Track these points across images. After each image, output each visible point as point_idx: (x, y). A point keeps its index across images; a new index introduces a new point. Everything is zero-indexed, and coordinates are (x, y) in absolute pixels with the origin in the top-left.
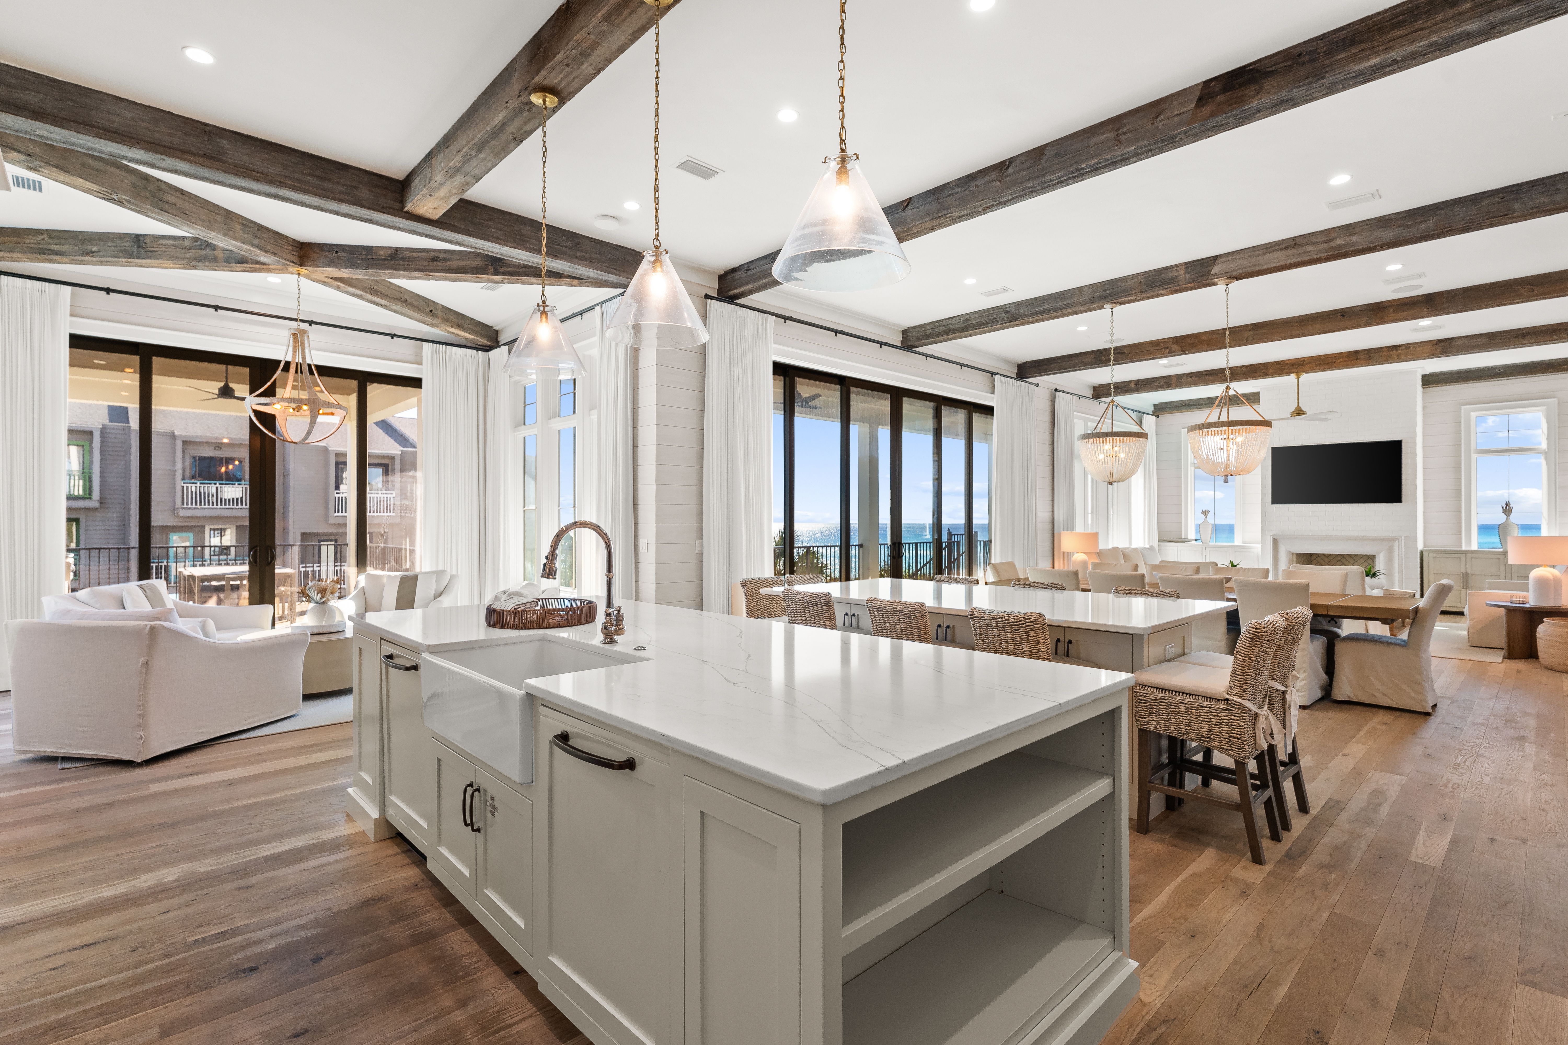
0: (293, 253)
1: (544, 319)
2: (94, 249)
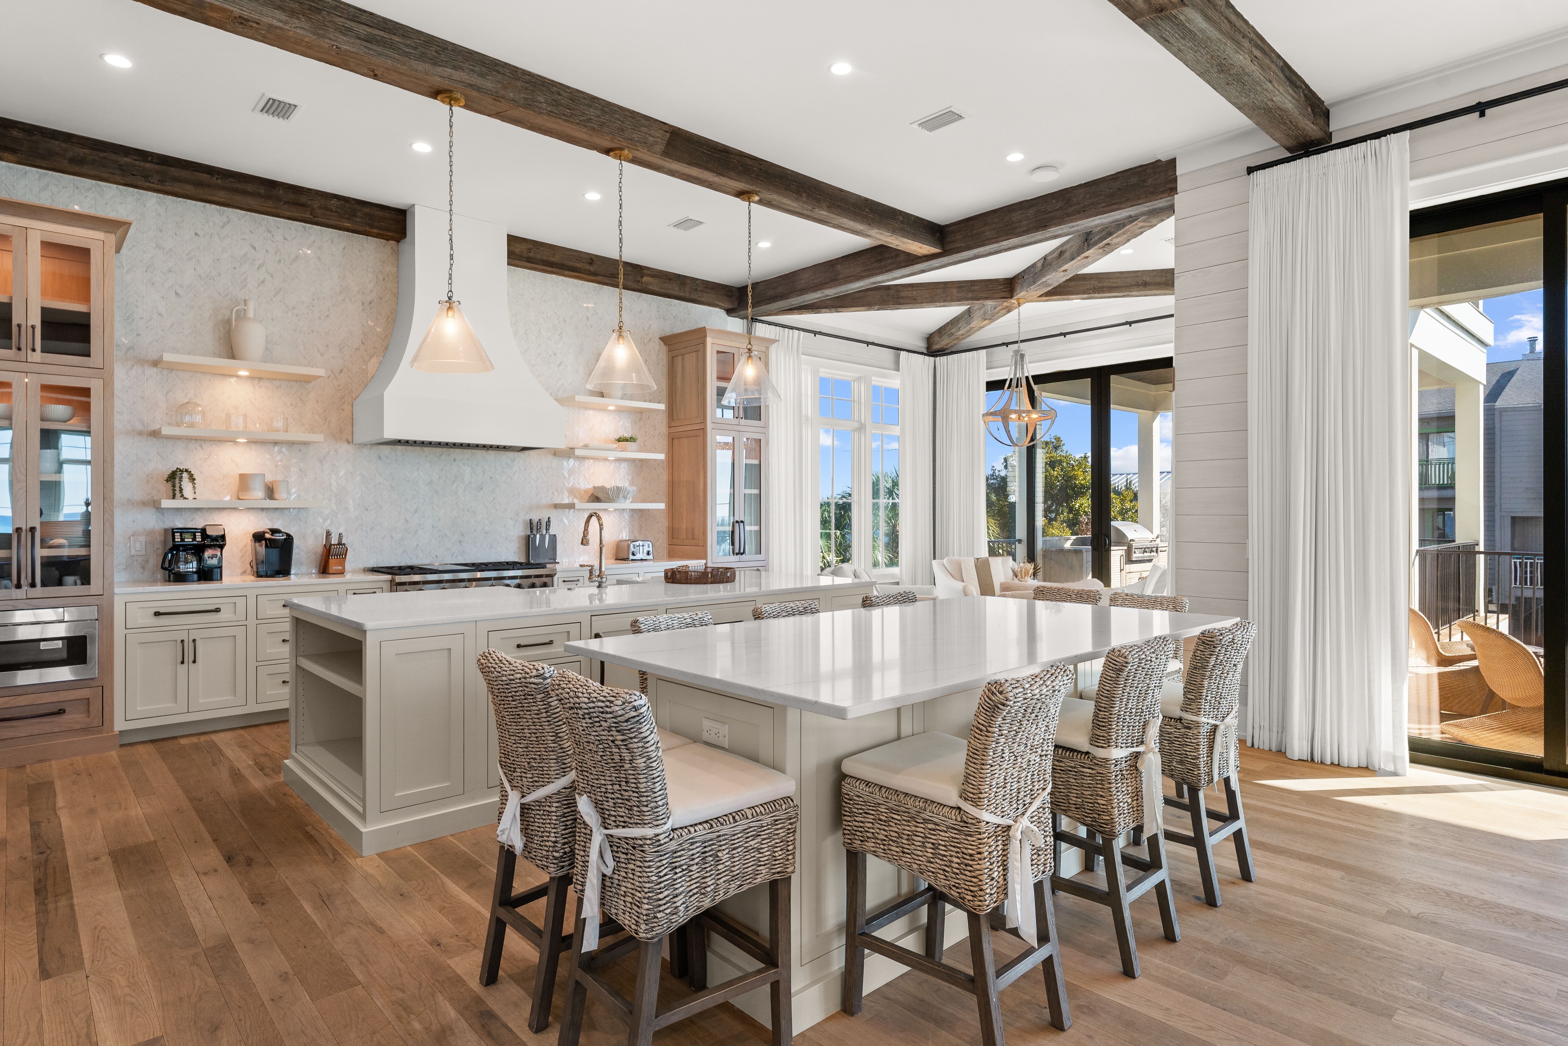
0: (1003, 290)
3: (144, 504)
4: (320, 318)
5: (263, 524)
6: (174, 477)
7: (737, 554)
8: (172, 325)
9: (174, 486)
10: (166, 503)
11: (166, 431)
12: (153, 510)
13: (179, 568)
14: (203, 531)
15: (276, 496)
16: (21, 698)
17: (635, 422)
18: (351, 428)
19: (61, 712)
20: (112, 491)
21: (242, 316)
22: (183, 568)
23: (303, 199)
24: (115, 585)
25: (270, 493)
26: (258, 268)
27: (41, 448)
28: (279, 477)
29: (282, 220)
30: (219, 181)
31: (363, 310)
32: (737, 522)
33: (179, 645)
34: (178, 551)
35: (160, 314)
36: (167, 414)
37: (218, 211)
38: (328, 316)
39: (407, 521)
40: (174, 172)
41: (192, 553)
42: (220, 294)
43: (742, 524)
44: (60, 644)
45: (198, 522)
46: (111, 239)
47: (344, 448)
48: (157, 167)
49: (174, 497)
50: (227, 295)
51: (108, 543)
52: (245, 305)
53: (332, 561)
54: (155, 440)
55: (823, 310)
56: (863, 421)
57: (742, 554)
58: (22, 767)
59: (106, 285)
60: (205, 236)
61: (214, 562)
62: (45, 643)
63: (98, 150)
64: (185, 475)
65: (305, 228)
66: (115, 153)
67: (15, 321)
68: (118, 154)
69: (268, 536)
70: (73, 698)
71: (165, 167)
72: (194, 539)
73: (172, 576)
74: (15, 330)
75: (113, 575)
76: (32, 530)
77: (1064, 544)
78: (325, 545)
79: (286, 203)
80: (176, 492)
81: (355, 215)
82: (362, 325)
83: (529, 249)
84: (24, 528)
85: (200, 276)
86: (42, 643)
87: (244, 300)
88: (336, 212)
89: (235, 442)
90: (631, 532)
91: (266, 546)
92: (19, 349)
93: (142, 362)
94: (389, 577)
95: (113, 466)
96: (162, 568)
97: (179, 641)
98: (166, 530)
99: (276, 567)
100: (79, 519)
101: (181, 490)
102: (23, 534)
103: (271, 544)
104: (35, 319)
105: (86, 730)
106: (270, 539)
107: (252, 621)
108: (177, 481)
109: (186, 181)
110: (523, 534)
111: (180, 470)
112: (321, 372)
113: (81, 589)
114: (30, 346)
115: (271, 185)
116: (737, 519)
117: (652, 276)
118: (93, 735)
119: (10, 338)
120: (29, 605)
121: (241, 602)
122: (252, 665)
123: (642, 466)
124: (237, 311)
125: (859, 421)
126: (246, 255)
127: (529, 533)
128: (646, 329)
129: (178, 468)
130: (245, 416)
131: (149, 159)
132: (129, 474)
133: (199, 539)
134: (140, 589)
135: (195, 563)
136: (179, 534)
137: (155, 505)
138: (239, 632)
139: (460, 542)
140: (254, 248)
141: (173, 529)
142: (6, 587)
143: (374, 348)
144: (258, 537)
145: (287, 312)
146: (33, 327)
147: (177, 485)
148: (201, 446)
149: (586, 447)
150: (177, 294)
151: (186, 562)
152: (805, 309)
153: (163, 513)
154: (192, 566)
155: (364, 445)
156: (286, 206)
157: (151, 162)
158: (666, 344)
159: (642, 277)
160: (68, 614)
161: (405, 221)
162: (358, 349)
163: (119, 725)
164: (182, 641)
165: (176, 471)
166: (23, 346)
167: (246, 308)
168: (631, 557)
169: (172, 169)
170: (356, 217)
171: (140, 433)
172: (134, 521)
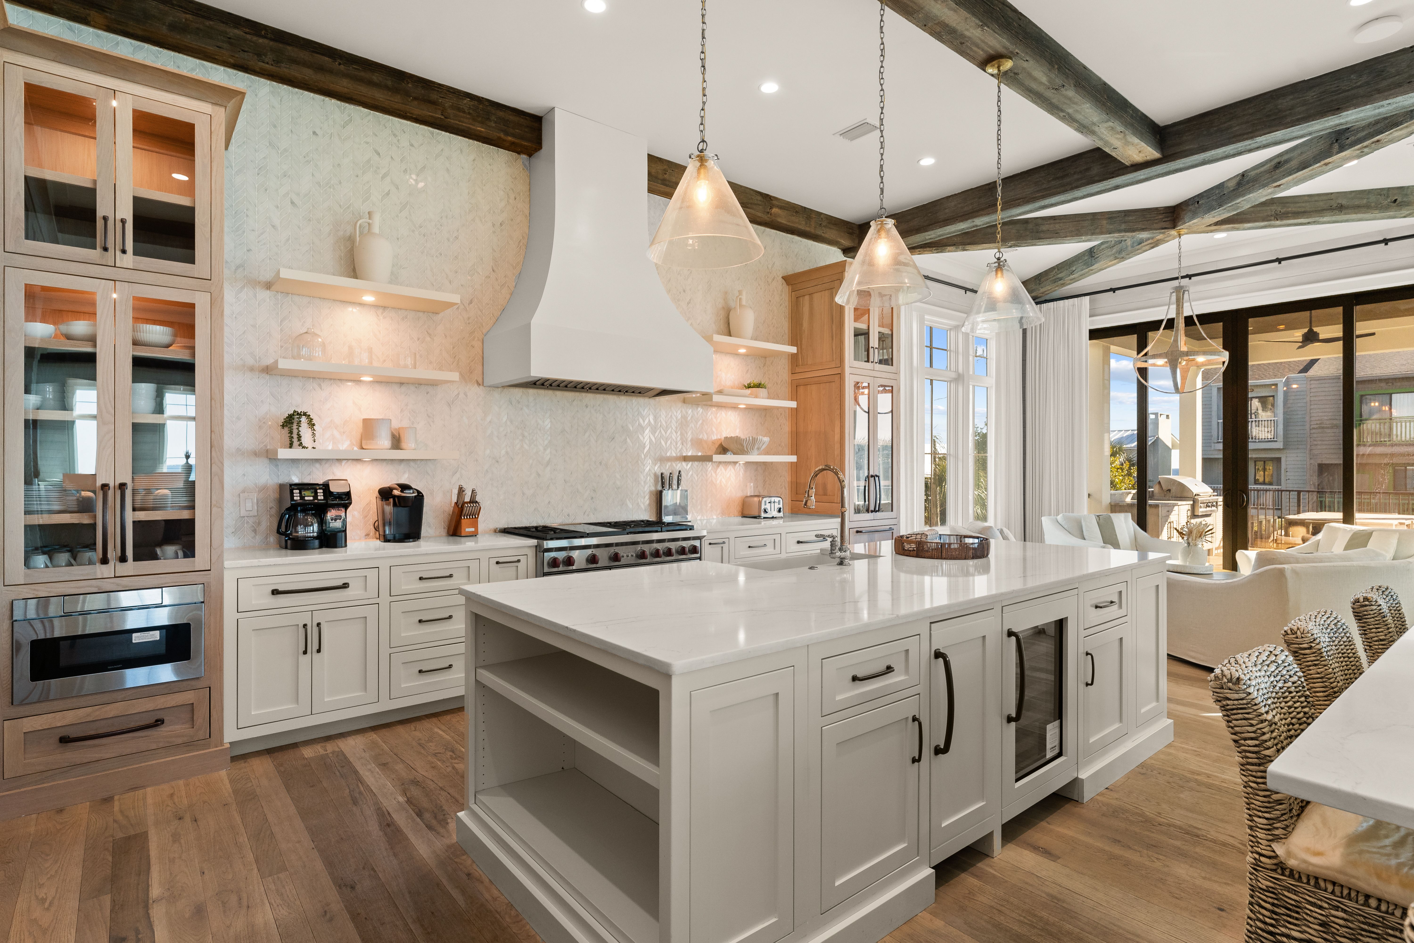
0: (1164, 220)
1: (999, 275)
2: (1074, 269)
3: (256, 454)
4: (448, 240)
5: (389, 479)
6: (291, 421)
7: (872, 512)
8: (288, 240)
9: (291, 432)
10: (284, 453)
11: (283, 364)
12: (266, 461)
13: (297, 532)
14: (326, 486)
15: (404, 445)
16: (108, 708)
17: (760, 367)
18: (481, 367)
19: (159, 722)
20: (221, 437)
21: (367, 231)
22: (301, 531)
23: (434, 96)
24: (226, 555)
25: (397, 442)
26: (383, 178)
27: (134, 381)
28: (405, 424)
29: (409, 123)
30: (342, 67)
31: (494, 232)
32: (872, 476)
33: (302, 631)
34: (296, 511)
35: (273, 226)
36: (282, 347)
37: (339, 107)
38: (457, 238)
39: (539, 475)
40: (291, 51)
41: (313, 514)
42: (340, 206)
43: (877, 478)
44: (156, 635)
45: (318, 477)
46: (220, 114)
47: (475, 391)
48: (271, 43)
49: (291, 446)
50: (348, 207)
51: (215, 505)
52: (370, 218)
53: (464, 521)
54: (268, 377)
55: (949, 248)
56: (960, 370)
57: (876, 511)
58: (108, 800)
59: (213, 174)
60: (324, 136)
61: (338, 524)
62: (138, 634)
63: (203, 17)
64: (303, 419)
65: (432, 133)
66: (223, 23)
67: (100, 213)
68: (227, 24)
69: (396, 492)
70: (173, 703)
71: (281, 45)
72: (316, 496)
73: (289, 542)
74: (100, 223)
75: (222, 544)
76: (122, 486)
77: (1126, 497)
78: (456, 503)
79: (415, 99)
80: (293, 440)
81: (488, 119)
82: (493, 250)
83: (664, 170)
84: (112, 485)
85: (318, 183)
86: (134, 635)
87: (369, 213)
88: (469, 113)
89: (358, 381)
90: (756, 487)
91: (395, 505)
92: (106, 249)
93: (253, 283)
94: (534, 542)
95: (222, 406)
96: (278, 532)
97: (301, 625)
98: (281, 486)
99: (405, 530)
100: (180, 470)
101: (299, 437)
102: (110, 493)
103: (400, 502)
104: (126, 212)
105: (190, 745)
106: (399, 497)
107: (385, 599)
108: (295, 426)
109: (305, 64)
110: (653, 488)
111: (298, 414)
112: (456, 298)
113: (183, 564)
114: (119, 246)
115: (399, 77)
116: (871, 473)
117: (781, 208)
118: (198, 750)
119: (95, 237)
120: (118, 585)
121: (372, 575)
122: (385, 651)
123: (765, 416)
124: (360, 226)
125: (957, 371)
126: (369, 161)
127: (660, 488)
128: (770, 266)
129: (295, 411)
130: (370, 351)
131: (263, 33)
132: (238, 418)
133: (321, 497)
134: (255, 562)
135: (316, 526)
136: (298, 491)
137: (271, 457)
138: (370, 612)
139: (592, 498)
140: (379, 154)
141: (291, 485)
142: (91, 563)
143: (505, 276)
144: (385, 494)
145: (413, 231)
146: (123, 221)
147: (295, 431)
148: (320, 385)
149: (720, 392)
150: (292, 203)
151: (306, 525)
152: (929, 247)
153: (277, 465)
154: (313, 530)
155: (496, 387)
156: (416, 103)
157: (264, 37)
158: (788, 284)
159: (771, 208)
160: (168, 596)
161: (540, 130)
162: (488, 277)
163: (231, 734)
164: (305, 626)
165: (293, 415)
166: (110, 245)
167: (371, 221)
168: (763, 515)
169: (289, 48)
170: (490, 121)
171: (252, 369)
172: (244, 475)
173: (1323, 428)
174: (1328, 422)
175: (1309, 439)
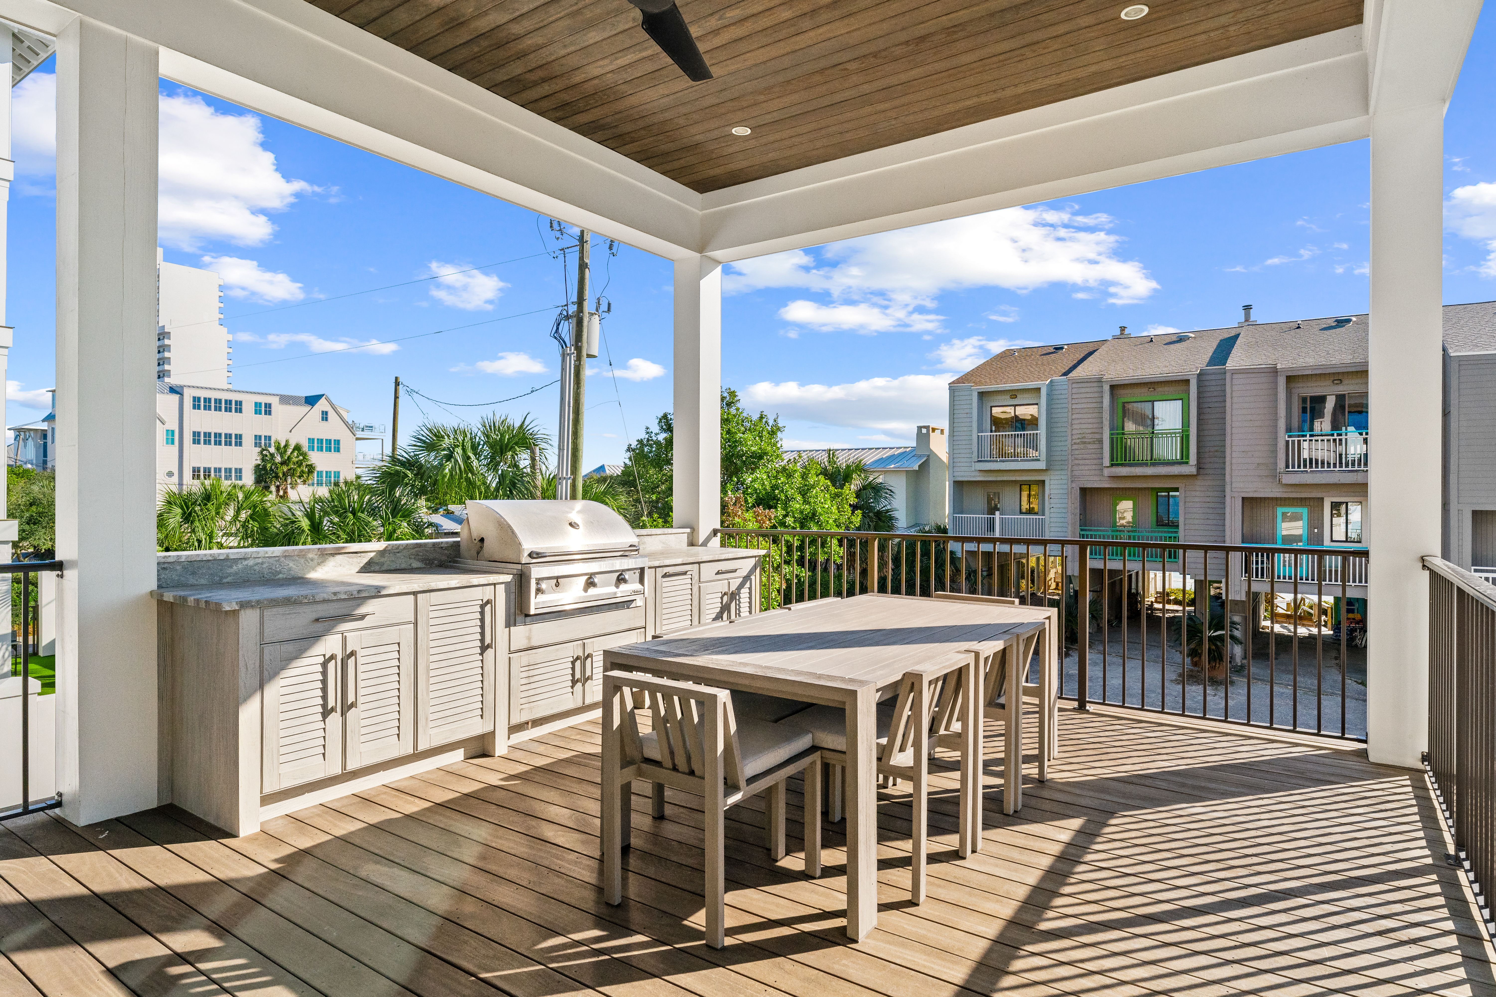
173: (1085, 443)
174: (1090, 436)
175: (1070, 456)
